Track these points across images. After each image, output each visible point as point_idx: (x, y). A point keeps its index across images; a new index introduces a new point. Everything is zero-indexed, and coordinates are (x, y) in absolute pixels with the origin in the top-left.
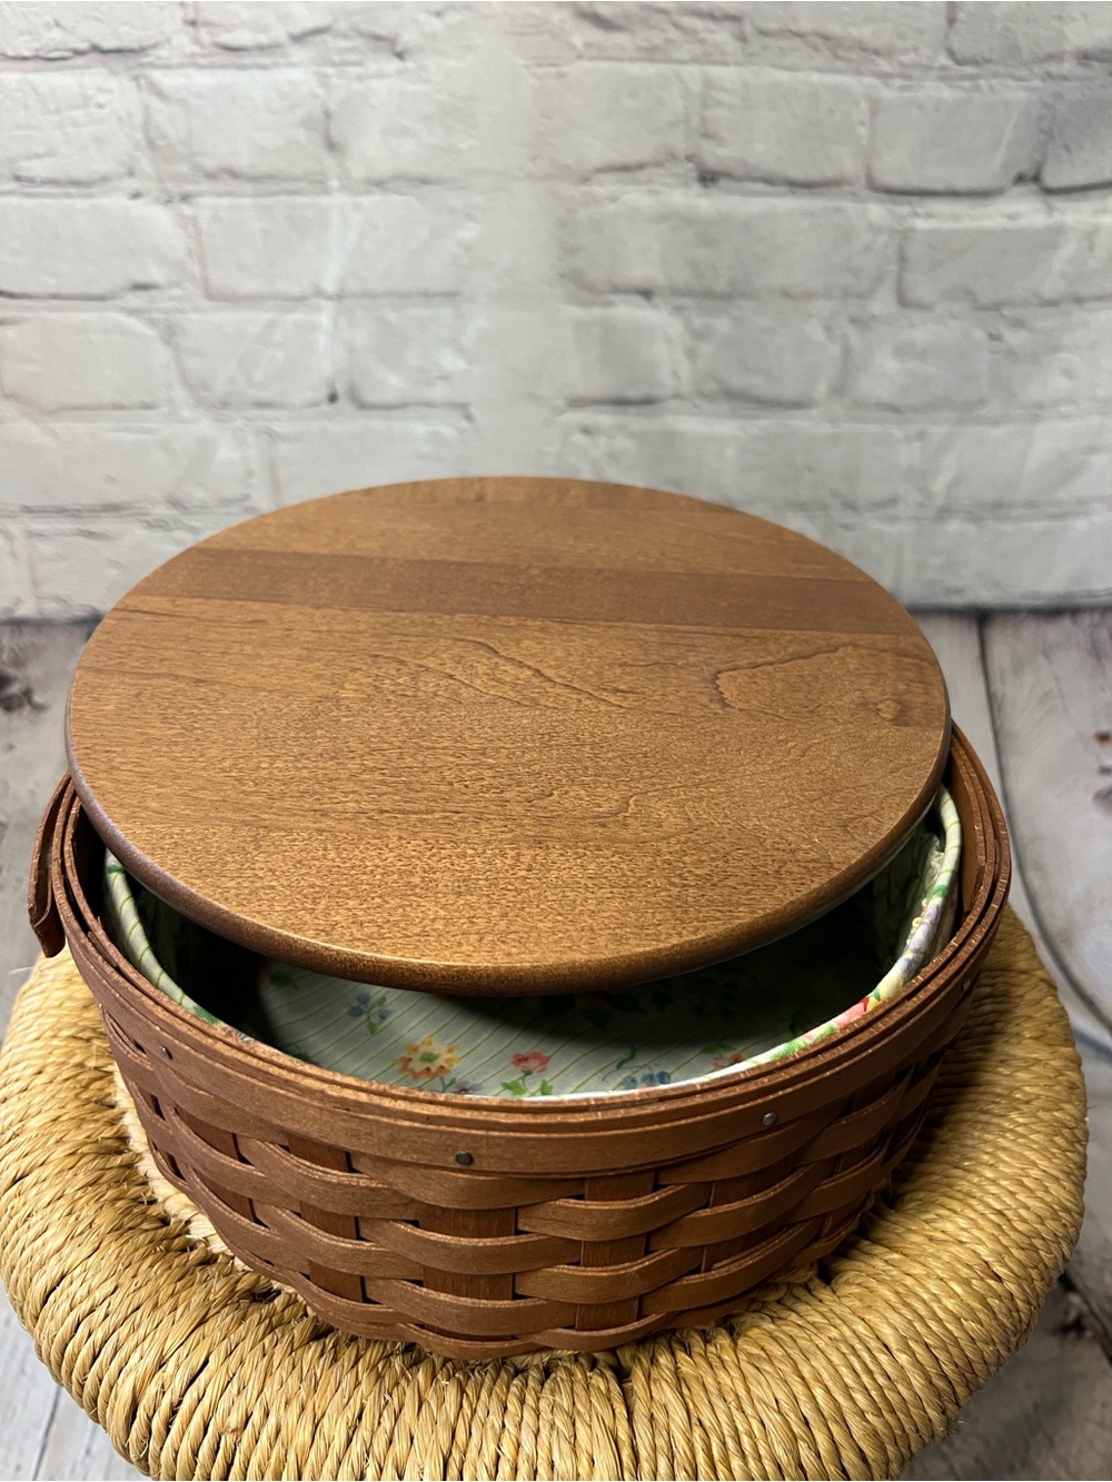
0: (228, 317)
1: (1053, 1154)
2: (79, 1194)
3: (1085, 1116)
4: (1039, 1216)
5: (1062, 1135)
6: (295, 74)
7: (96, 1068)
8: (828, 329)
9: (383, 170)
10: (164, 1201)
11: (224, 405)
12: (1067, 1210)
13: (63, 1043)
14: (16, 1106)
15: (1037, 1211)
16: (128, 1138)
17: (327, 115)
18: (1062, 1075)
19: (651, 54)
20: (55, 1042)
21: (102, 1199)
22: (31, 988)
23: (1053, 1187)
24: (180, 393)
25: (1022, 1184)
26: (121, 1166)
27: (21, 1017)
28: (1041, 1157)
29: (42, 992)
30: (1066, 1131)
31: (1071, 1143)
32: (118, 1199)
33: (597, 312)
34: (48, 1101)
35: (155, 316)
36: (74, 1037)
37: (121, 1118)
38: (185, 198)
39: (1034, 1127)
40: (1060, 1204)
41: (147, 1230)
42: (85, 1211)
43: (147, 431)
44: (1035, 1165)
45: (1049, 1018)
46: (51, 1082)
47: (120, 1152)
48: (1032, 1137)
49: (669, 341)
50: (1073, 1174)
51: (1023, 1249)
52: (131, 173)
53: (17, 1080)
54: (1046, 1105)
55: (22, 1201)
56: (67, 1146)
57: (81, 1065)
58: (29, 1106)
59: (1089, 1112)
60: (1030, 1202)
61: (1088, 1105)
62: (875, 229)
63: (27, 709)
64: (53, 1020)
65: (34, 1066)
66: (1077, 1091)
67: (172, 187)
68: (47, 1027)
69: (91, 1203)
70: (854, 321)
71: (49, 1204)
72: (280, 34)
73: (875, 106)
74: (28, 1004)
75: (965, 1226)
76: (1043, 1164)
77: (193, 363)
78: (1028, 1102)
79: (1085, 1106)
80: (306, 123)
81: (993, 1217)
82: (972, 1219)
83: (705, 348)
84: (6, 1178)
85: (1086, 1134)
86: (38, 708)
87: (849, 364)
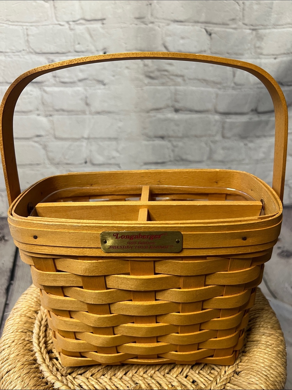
0: (60, 143)
1: (278, 359)
2: (24, 376)
3: (286, 349)
4: (276, 376)
5: (280, 354)
6: (79, 89)
7: (28, 340)
8: (206, 144)
9: (99, 110)
10: (47, 378)
11: (58, 164)
12: (283, 374)
13: (19, 334)
14: (7, 352)
15: (275, 375)
16: (37, 360)
17: (86, 97)
18: (279, 338)
19: (163, 84)
20: (17, 333)
21: (30, 377)
22: (10, 318)
23: (279, 368)
24: (47, 162)
25: (271, 368)
26: (35, 368)
27: (8, 326)
28: (276, 360)
29: (13, 319)
30: (281, 353)
31: (283, 356)
32: (34, 377)
33: (151, 142)
34: (15, 350)
35: (42, 143)
36: (22, 332)
37: (35, 354)
38: (51, 115)
39: (273, 352)
40: (281, 372)
41: (42, 386)
42: (26, 380)
43: (38, 170)
44: (274, 362)
45: (274, 322)
46: (16, 344)
47: (35, 364)
48: (273, 355)
49: (168, 148)
50: (284, 365)
51: (272, 385)
52: (38, 110)
53: (7, 344)
54: (275, 346)
55: (9, 378)
56: (21, 363)
57: (24, 339)
58: (11, 351)
59: (286, 347)
60: (274, 373)
61: (286, 346)
62: (216, 121)
63: (3, 241)
64: (16, 327)
65: (12, 340)
66: (283, 342)
67: (48, 113)
68: (15, 329)
69: (28, 378)
70: (212, 142)
71: (16, 379)
72: (75, 79)
73: (217, 95)
74: (9, 323)
75: (258, 380)
76: (276, 362)
77: (50, 154)
78: (271, 345)
79: (285, 346)
80: (82, 99)
81: (264, 377)
82: (259, 378)
83: (176, 150)
84: (5, 371)
85: (286, 353)
86: (6, 241)
87: (212, 152)
